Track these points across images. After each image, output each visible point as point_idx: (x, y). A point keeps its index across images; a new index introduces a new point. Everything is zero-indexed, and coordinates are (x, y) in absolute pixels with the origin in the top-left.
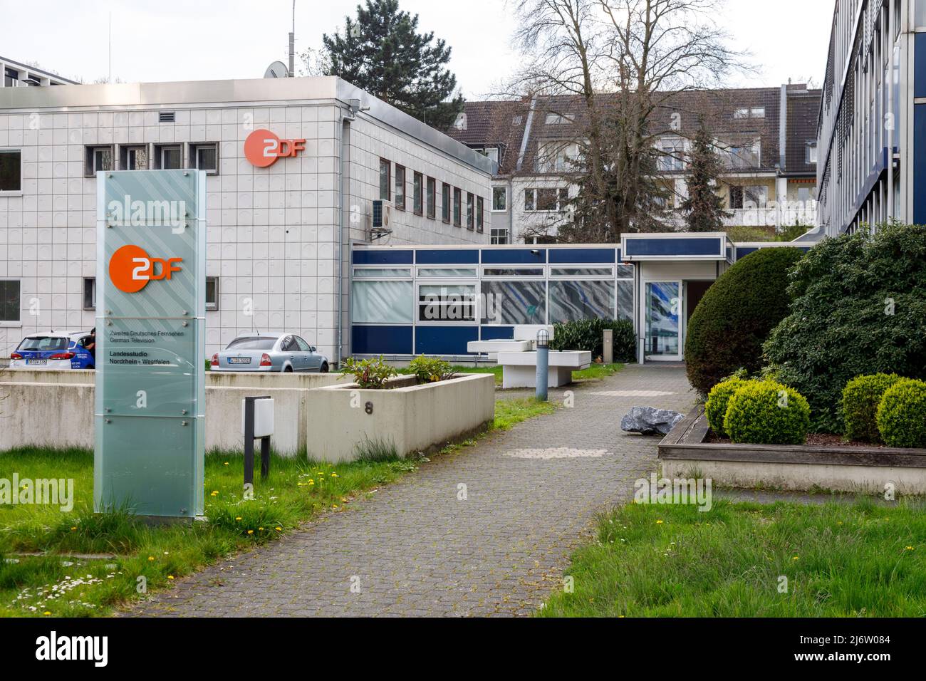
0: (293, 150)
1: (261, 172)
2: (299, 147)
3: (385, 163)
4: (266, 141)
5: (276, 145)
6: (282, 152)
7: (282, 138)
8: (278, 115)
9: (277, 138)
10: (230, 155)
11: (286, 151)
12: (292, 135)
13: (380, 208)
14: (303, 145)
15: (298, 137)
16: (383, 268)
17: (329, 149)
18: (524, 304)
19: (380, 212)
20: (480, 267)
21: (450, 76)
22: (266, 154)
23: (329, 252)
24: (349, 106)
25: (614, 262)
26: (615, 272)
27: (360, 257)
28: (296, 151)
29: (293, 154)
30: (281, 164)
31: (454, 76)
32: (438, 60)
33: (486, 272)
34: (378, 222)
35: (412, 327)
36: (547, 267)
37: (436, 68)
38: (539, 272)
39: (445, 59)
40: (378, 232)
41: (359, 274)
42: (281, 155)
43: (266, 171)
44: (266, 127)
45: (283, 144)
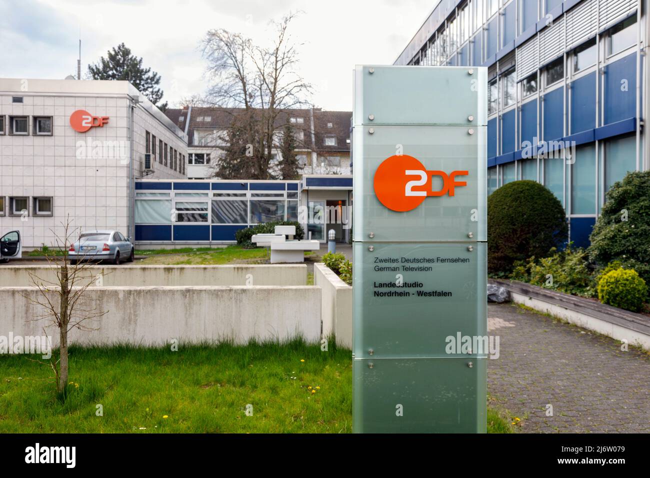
0: (101, 123)
1: (80, 135)
2: (105, 121)
3: (148, 133)
4: (84, 117)
5: (90, 120)
6: (94, 123)
7: (94, 115)
8: (91, 102)
9: (90, 115)
10: (61, 124)
11: (97, 123)
12: (100, 114)
13: (149, 158)
14: (108, 120)
15: (104, 115)
16: (156, 192)
17: (124, 123)
18: (235, 213)
19: (149, 161)
20: (211, 192)
21: (160, 92)
22: (84, 124)
23: (124, 182)
24: (133, 99)
25: (285, 190)
26: (286, 195)
27: (139, 186)
28: (103, 123)
29: (101, 125)
30: (93, 130)
31: (162, 92)
32: (153, 82)
33: (214, 195)
34: (148, 166)
35: (171, 226)
36: (249, 193)
37: (152, 87)
38: (245, 195)
39: (157, 82)
40: (147, 172)
41: (139, 195)
42: (93, 125)
43: (84, 135)
44: (83, 109)
45: (95, 119)
